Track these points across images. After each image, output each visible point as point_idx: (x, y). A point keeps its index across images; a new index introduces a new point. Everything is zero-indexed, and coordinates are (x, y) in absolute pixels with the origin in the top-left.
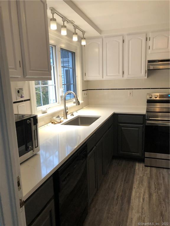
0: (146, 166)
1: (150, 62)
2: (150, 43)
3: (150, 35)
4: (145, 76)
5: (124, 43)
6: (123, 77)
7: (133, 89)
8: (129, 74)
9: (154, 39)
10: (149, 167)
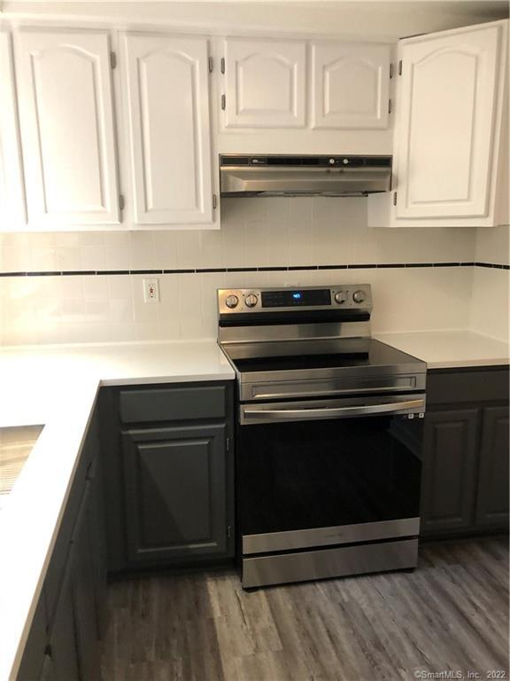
0: (249, 590)
1: (226, 160)
2: (225, 84)
3: (223, 50)
4: (214, 219)
5: (116, 71)
6: (121, 219)
7: (160, 272)
8: (146, 210)
9: (241, 70)
10: (262, 593)
